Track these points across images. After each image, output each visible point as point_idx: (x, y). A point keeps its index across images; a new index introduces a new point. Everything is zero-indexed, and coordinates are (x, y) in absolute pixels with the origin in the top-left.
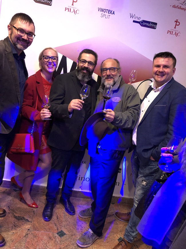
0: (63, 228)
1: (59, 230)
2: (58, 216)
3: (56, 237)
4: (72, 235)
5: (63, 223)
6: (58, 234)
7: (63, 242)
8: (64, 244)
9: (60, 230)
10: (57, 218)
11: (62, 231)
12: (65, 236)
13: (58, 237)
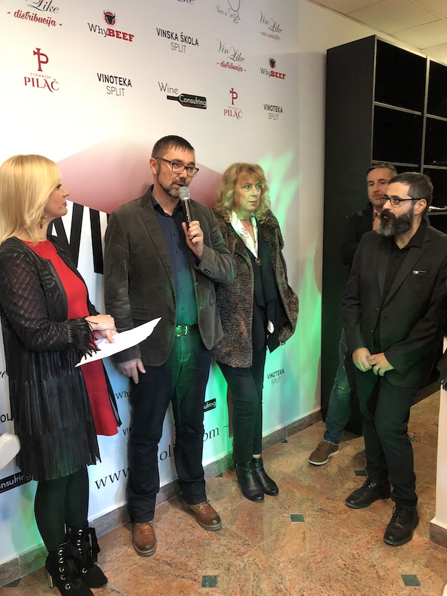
0: (199, 571)
1: (200, 580)
2: (166, 562)
3: (208, 593)
4: (229, 569)
5: (190, 564)
6: (204, 586)
7: (230, 591)
8: (233, 591)
9: (201, 578)
10: (170, 565)
11: (204, 577)
12: (219, 579)
13: (212, 591)
